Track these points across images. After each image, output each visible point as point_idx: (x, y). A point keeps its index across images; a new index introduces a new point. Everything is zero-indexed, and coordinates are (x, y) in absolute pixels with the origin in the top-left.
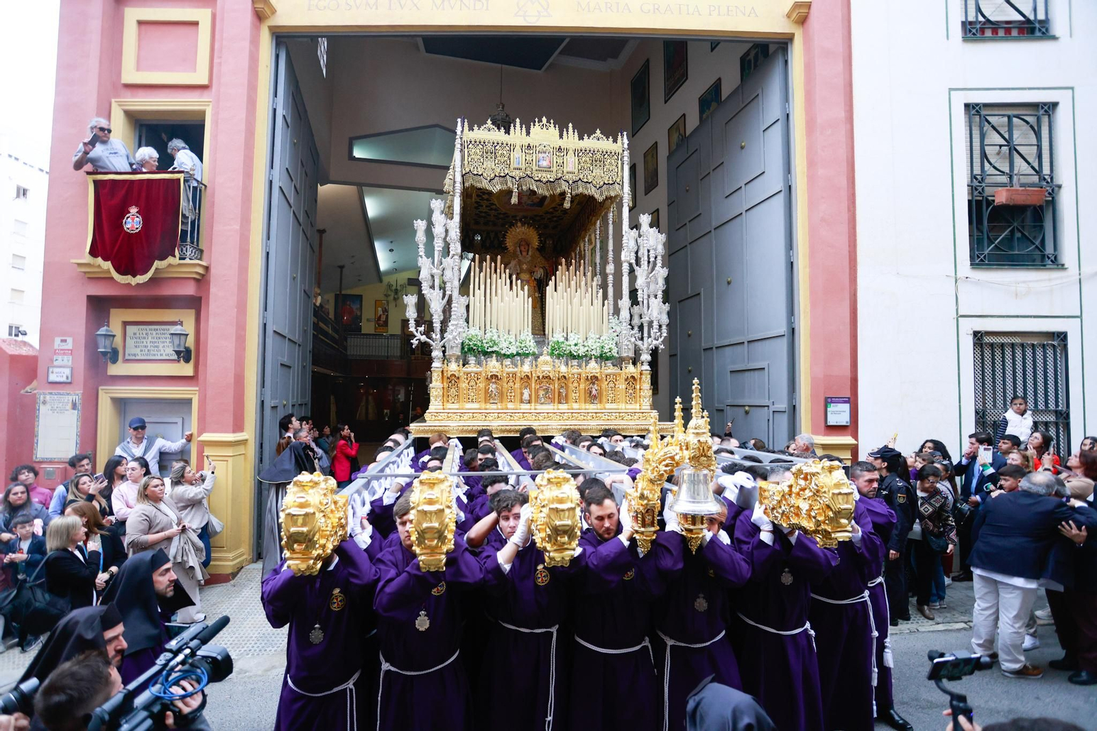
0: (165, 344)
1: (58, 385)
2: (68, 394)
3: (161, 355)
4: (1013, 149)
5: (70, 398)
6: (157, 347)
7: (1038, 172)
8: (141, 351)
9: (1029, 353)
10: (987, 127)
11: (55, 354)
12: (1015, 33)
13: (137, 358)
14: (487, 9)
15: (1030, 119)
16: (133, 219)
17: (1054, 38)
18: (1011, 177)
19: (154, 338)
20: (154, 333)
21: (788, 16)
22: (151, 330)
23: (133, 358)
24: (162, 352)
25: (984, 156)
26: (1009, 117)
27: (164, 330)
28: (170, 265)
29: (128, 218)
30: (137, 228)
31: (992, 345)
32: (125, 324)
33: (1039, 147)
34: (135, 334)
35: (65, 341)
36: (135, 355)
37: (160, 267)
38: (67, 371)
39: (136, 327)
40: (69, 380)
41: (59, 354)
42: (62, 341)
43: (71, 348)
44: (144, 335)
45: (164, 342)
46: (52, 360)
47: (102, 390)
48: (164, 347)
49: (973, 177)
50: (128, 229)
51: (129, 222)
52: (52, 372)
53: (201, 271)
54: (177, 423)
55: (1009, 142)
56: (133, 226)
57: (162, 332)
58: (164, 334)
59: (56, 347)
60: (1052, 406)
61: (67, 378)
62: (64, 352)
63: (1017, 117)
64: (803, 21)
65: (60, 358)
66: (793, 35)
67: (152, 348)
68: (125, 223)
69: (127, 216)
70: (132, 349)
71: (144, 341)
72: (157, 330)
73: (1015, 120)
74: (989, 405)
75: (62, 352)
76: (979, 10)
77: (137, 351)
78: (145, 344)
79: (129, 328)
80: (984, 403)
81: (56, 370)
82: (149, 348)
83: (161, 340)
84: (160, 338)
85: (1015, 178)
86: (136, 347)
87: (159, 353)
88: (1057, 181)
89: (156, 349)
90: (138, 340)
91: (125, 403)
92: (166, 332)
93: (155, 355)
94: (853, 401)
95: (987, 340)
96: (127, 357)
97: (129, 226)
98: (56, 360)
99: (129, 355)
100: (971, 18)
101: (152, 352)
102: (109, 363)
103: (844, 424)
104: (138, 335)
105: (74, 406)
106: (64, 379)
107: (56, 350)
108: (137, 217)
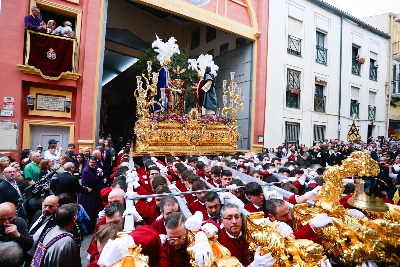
0: (57, 104)
1: (6, 118)
2: (12, 122)
3: (55, 108)
4: (294, 81)
5: (13, 124)
6: (53, 105)
7: (298, 86)
8: (45, 106)
9: (294, 127)
10: (290, 74)
11: (4, 104)
12: (295, 54)
13: (43, 109)
14: (181, 9)
15: (297, 74)
16: (52, 54)
17: (301, 57)
18: (293, 87)
19: (51, 101)
20: (52, 99)
21: (255, 35)
22: (50, 98)
23: (41, 109)
24: (56, 107)
25: (289, 81)
26: (294, 73)
27: (56, 98)
28: (68, 74)
29: (49, 53)
30: (54, 58)
31: (288, 125)
32: (37, 94)
33: (298, 81)
34: (42, 99)
35: (10, 99)
36: (42, 107)
37: (64, 75)
38: (12, 112)
39: (42, 96)
40: (13, 116)
41: (6, 104)
42: (8, 98)
43: (13, 102)
44: (47, 100)
45: (56, 103)
46: (2, 107)
47: (25, 121)
48: (56, 105)
49: (287, 86)
50: (50, 57)
51: (50, 55)
52: (3, 112)
53: (78, 77)
54: (60, 136)
55: (293, 78)
56: (52, 57)
57: (55, 99)
58: (57, 100)
59: (5, 101)
60: (297, 139)
61: (11, 115)
62: (9, 104)
63: (295, 73)
64: (258, 38)
65: (7, 106)
66: (255, 41)
67: (50, 105)
68: (48, 55)
69: (49, 52)
70: (40, 104)
71: (47, 102)
72: (53, 98)
73: (295, 74)
74: (287, 138)
75: (8, 103)
76: (290, 47)
77: (43, 106)
78: (47, 103)
79: (38, 96)
80: (286, 138)
81: (4, 111)
82: (49, 105)
83: (55, 102)
84: (54, 102)
85: (294, 87)
86: (43, 104)
87: (54, 108)
88: (300, 89)
89: (52, 106)
90: (43, 101)
91: (33, 127)
92: (57, 99)
93: (52, 108)
94: (263, 136)
95: (288, 123)
96: (38, 108)
97: (50, 56)
98: (5, 107)
99: (39, 107)
100: (289, 48)
101: (50, 107)
102: (29, 110)
103: (262, 142)
104: (43, 99)
105: (15, 127)
106: (10, 115)
107: (4, 102)
108: (54, 53)
